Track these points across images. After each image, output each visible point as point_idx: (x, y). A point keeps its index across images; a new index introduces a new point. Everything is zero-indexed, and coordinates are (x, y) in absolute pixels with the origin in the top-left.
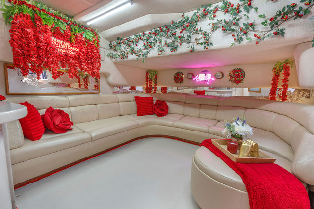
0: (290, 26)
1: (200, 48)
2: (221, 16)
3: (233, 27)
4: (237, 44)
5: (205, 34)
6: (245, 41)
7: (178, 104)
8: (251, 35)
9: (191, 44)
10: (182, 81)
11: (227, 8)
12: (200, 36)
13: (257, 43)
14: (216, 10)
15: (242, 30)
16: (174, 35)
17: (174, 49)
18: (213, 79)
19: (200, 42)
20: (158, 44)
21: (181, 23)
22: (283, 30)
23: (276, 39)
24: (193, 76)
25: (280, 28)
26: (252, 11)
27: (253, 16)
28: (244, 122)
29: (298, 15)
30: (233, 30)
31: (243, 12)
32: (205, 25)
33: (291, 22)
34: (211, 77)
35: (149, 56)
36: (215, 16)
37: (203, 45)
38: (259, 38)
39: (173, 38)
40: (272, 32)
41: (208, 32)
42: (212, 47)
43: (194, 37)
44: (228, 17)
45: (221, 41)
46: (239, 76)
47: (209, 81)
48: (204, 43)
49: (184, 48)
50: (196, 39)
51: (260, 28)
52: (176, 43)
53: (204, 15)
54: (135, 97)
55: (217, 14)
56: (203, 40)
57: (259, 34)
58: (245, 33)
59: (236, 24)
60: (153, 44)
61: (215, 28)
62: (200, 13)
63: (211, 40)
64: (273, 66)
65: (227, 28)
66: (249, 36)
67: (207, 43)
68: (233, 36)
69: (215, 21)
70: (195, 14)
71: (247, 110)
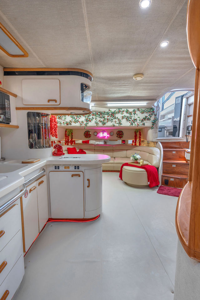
0: (146, 122)
1: (117, 125)
2: (125, 114)
3: (130, 119)
4: (131, 125)
5: (119, 120)
6: (134, 125)
7: (91, 151)
8: (136, 123)
9: (113, 123)
10: (90, 136)
11: (127, 112)
12: (117, 120)
13: (138, 126)
14: (123, 111)
15: (133, 121)
16: (104, 117)
17: (104, 124)
18: (108, 136)
19: (117, 122)
20: (94, 120)
21: (108, 113)
22: (144, 123)
23: (142, 125)
24: (98, 134)
25: (144, 122)
26: (136, 115)
27: (136, 117)
28: (138, 154)
29: (148, 119)
30: (130, 120)
31: (133, 115)
32: (119, 116)
33: (146, 121)
34: (108, 135)
35: (88, 125)
36: (123, 113)
37: (118, 124)
38: (138, 125)
39: (103, 119)
40: (142, 123)
41: (120, 119)
42: (122, 125)
43: (114, 120)
44: (128, 115)
45: (125, 124)
46: (121, 134)
47: (106, 137)
48: (119, 123)
49: (109, 124)
50: (115, 121)
51: (138, 121)
52: (105, 121)
53: (119, 112)
54: (68, 148)
55: (124, 113)
56: (118, 122)
57: (138, 123)
58: (134, 122)
59: (131, 118)
60: (91, 119)
61: (123, 118)
62: (117, 110)
63: (122, 122)
64: (135, 131)
65: (128, 119)
66: (135, 123)
67: (120, 123)
68: (130, 122)
69: (123, 115)
70: (115, 111)
71: (128, 151)
